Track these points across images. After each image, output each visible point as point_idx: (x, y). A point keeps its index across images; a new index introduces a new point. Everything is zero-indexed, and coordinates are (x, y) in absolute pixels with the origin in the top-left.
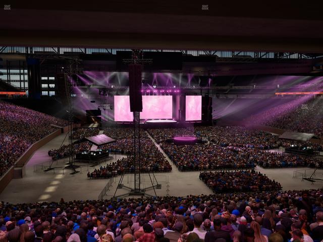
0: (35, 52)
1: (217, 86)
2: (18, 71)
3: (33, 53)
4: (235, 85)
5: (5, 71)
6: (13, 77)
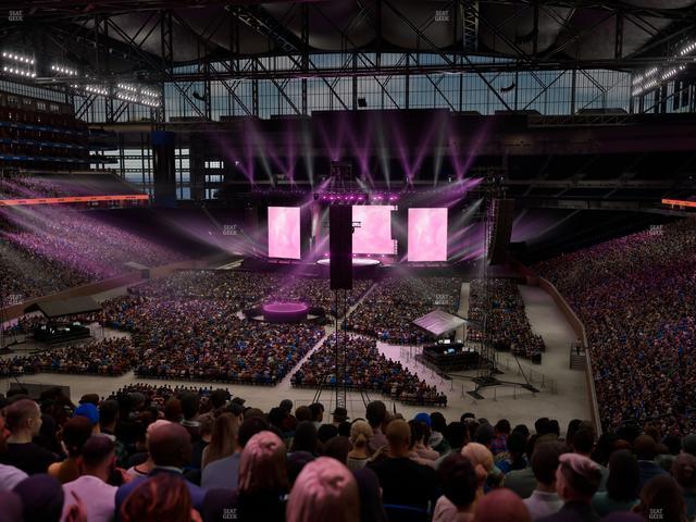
0: (171, 119)
1: (547, 179)
2: (138, 152)
3: (167, 120)
4: (584, 179)
5: (116, 153)
6: (128, 164)
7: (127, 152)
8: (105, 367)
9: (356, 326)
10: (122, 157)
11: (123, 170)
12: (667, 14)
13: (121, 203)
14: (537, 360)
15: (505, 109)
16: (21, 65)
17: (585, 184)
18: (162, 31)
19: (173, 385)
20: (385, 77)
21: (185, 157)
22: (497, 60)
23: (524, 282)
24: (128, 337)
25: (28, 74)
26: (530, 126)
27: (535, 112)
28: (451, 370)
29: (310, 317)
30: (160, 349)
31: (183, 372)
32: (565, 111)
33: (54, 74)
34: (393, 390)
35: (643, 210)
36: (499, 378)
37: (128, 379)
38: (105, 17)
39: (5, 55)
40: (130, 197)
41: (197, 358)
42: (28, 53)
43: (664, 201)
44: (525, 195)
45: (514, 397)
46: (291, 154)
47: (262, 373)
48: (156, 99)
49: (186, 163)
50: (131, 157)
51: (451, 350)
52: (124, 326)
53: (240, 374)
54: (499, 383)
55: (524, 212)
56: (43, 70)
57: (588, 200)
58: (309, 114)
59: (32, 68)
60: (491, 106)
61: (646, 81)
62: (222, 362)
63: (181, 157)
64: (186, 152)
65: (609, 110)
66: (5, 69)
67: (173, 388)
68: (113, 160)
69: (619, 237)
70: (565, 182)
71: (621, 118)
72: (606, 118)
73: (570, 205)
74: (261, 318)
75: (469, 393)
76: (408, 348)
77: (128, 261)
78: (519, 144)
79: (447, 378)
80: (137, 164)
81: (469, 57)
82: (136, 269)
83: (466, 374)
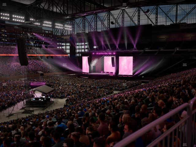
10: (66, 46)
11: (66, 49)
15: (173, 23)
18: (55, 6)
27: (185, 23)
38: (40, 5)
39: (13, 16)
40: (63, 55)
48: (71, 28)
59: (24, 19)
60: (168, 22)
63: (85, 45)
66: (13, 20)
68: (63, 46)
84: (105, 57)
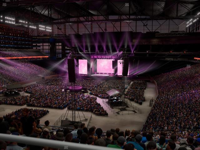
3: (54, 35)
7: (45, 44)
8: (19, 103)
9: (93, 93)
10: (43, 46)
11: (43, 49)
12: (191, 3)
13: (41, 58)
14: (141, 104)
15: (149, 31)
16: (11, 21)
17: (173, 53)
18: (48, 10)
19: (34, 108)
20: (114, 22)
21: (60, 45)
22: (147, 17)
23: (149, 81)
24: (29, 95)
25: (12, 23)
26: (156, 36)
27: (158, 32)
28: (114, 106)
29: (82, 90)
30: (36, 99)
31: (39, 105)
32: (167, 32)
33: (20, 23)
34: (94, 111)
35: (189, 61)
36: (127, 109)
37: (25, 107)
38: (33, 7)
39: (6, 18)
40: (43, 57)
41: (45, 101)
42: (13, 17)
43: (195, 58)
44: (155, 56)
45: (129, 114)
46: (84, 45)
47: (60, 106)
48: (51, 29)
49: (60, 47)
50: (46, 46)
51: (115, 100)
52: (30, 92)
53: (54, 106)
54: (126, 110)
55: (155, 61)
56: (17, 22)
57: (173, 58)
58: (93, 33)
59: (14, 21)
60: (145, 30)
61: (190, 23)
62: (50, 103)
63: (59, 45)
64: (60, 44)
65: (180, 31)
66: (6, 22)
67: (34, 109)
68: (39, 46)
69: (179, 69)
70: (167, 53)
71: (183, 34)
72: (179, 34)
73: (168, 59)
74: (69, 91)
75: (116, 112)
76: (104, 100)
77: (39, 74)
78: (155, 41)
79: (112, 108)
80: (47, 47)
81: (139, 16)
82: (40, 77)
83: (118, 107)
84: (98, 60)
